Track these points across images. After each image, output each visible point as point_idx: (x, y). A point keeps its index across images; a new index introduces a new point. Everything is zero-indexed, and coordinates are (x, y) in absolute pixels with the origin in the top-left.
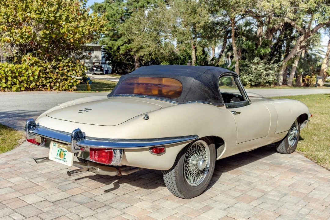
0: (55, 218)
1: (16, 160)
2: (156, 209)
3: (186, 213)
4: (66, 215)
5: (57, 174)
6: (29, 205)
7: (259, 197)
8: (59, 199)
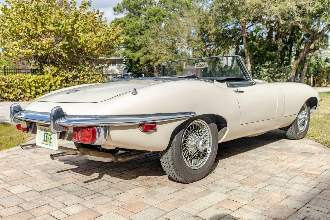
0: (36, 207)
1: (17, 154)
2: (151, 195)
3: (183, 198)
4: (49, 204)
5: (54, 165)
6: (14, 195)
7: (265, 180)
8: (48, 189)
